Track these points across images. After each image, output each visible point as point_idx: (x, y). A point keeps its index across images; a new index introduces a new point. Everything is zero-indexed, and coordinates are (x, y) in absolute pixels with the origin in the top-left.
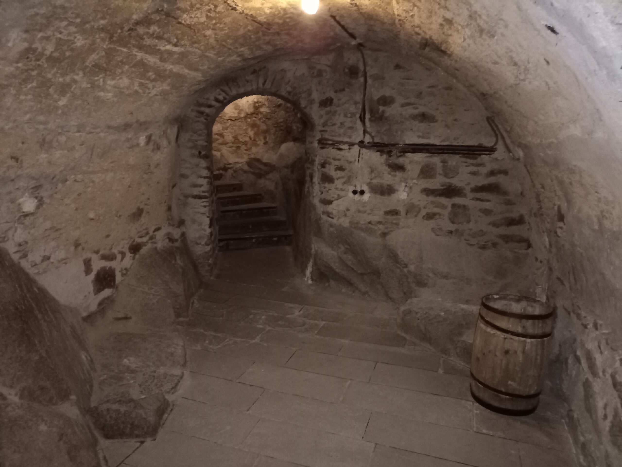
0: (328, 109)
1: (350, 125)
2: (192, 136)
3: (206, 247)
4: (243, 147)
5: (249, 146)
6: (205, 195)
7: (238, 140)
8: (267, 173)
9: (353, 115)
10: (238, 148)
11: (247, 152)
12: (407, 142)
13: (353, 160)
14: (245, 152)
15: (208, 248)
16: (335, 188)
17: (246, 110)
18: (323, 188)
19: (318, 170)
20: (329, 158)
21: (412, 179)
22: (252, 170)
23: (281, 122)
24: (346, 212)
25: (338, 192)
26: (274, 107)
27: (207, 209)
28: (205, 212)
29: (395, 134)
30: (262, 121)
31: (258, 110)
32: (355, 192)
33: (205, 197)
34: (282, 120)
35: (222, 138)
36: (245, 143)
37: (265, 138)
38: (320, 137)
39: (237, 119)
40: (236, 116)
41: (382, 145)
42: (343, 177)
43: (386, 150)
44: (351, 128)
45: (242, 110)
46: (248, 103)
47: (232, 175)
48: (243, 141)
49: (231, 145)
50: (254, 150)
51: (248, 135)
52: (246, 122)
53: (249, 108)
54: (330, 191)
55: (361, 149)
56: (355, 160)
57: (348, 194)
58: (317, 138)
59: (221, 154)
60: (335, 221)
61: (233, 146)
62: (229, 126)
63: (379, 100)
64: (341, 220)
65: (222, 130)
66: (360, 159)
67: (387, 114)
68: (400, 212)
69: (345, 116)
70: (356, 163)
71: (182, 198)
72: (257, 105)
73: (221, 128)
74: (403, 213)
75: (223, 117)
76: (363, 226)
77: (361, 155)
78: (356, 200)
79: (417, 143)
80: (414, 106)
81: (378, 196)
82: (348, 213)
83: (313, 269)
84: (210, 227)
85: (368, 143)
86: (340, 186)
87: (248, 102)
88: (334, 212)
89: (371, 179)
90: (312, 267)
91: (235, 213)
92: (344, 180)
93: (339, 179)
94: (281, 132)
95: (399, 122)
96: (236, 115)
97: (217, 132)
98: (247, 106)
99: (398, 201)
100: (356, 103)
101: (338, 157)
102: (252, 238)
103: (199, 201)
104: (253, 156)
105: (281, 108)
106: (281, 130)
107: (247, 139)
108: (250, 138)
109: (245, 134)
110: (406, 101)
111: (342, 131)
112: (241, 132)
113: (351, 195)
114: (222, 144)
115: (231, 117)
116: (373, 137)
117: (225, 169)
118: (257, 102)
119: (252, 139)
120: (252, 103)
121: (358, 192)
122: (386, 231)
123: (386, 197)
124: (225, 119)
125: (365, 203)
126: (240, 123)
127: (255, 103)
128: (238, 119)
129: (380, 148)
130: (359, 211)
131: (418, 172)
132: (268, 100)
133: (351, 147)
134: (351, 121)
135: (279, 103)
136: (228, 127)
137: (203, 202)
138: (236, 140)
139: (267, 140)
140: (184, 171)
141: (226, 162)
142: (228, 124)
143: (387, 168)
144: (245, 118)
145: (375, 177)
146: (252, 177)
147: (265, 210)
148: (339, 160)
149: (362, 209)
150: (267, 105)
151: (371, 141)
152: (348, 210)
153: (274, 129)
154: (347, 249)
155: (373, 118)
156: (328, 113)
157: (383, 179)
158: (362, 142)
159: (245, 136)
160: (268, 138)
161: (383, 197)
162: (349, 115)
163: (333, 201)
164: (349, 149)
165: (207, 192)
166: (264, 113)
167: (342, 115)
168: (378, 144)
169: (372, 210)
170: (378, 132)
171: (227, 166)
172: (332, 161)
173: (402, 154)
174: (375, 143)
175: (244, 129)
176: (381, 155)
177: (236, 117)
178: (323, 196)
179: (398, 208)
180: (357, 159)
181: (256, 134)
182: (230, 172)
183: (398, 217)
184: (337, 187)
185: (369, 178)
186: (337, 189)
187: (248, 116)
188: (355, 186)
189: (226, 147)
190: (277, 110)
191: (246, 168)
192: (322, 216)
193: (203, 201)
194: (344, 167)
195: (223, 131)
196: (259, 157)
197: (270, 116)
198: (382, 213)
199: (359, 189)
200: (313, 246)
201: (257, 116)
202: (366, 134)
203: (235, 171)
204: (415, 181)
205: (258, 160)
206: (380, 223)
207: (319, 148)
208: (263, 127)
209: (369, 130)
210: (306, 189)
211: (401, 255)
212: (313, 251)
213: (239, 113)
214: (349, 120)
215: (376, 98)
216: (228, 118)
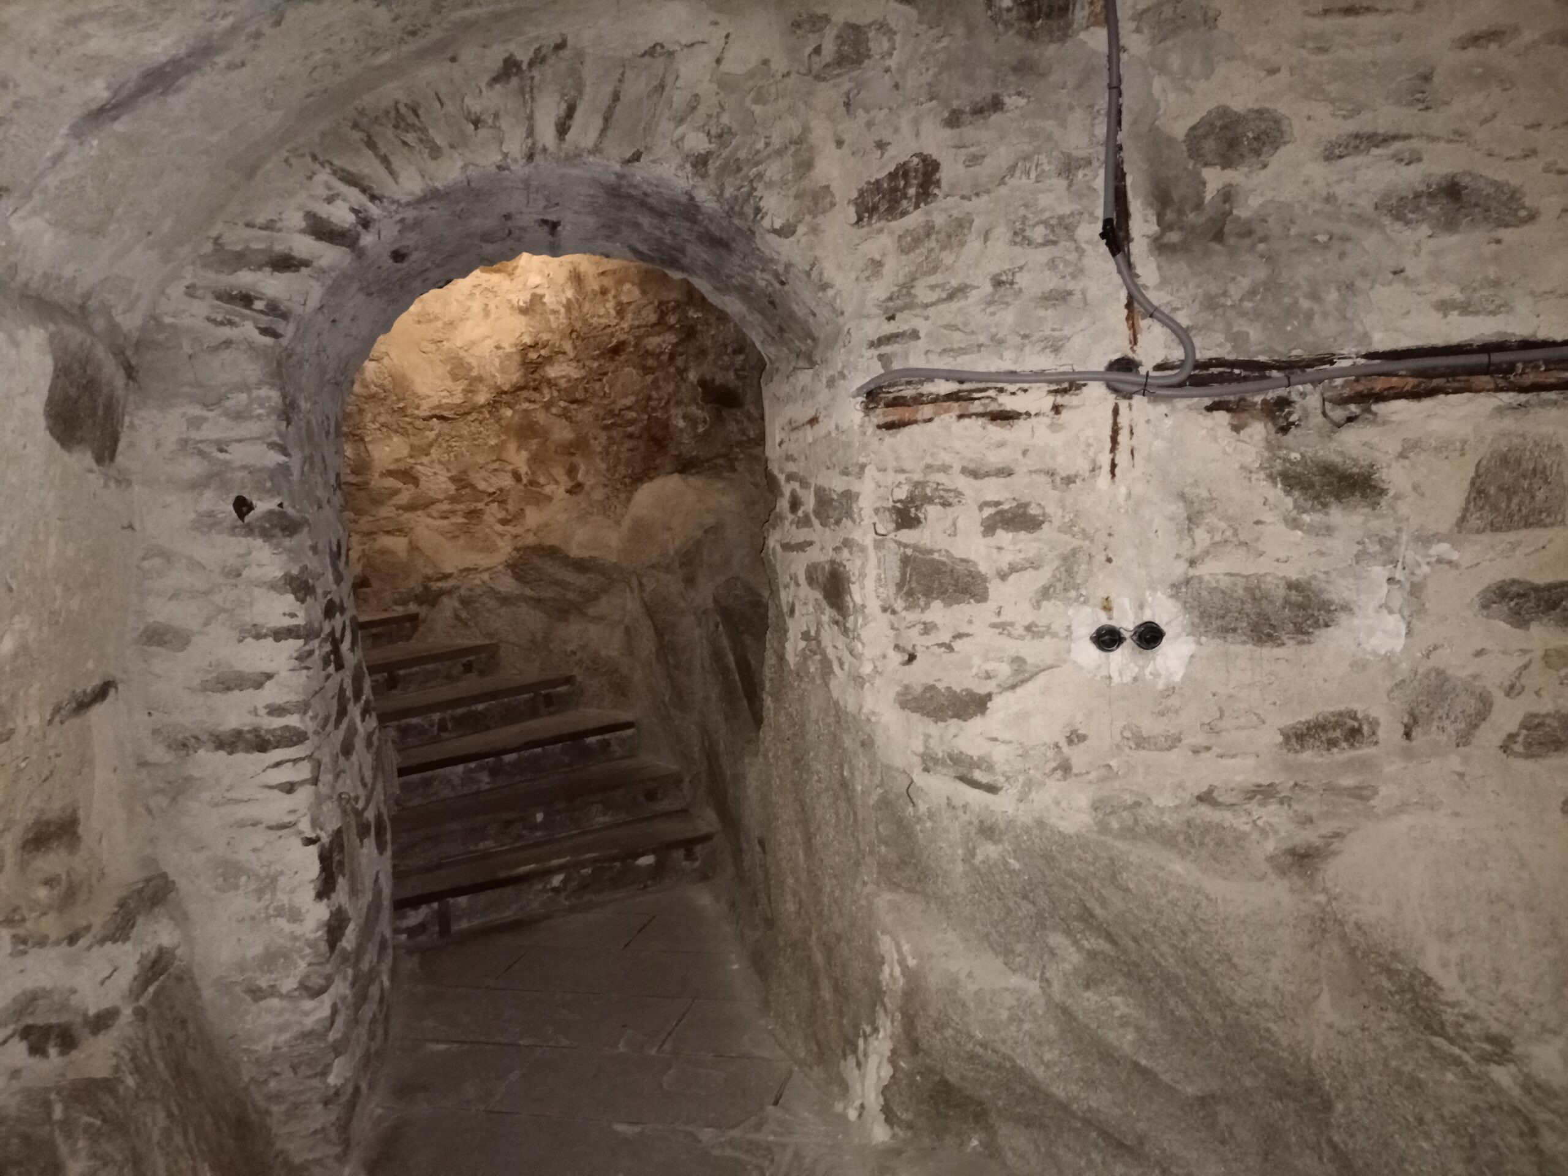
0: (915, 219)
1: (1051, 282)
2: (196, 423)
3: (308, 1004)
4: (494, 511)
5: (511, 506)
6: (286, 728)
7: (473, 487)
8: (591, 597)
9: (1063, 227)
10: (473, 515)
11: (508, 528)
12: (1382, 342)
13: (1082, 465)
14: (499, 528)
15: (317, 1011)
16: (994, 626)
17: (494, 376)
18: (914, 633)
19: (880, 542)
20: (945, 469)
21: (1425, 540)
22: (528, 592)
23: (629, 408)
24: (1066, 749)
25: (1012, 647)
26: (594, 358)
27: (304, 796)
28: (291, 818)
29: (1305, 304)
30: (554, 410)
31: (536, 376)
32: (1107, 639)
33: (294, 738)
34: (629, 401)
35: (410, 486)
36: (499, 497)
37: (572, 471)
38: (878, 370)
39: (464, 412)
40: (459, 401)
41: (1237, 371)
42: (1033, 565)
43: (1258, 399)
44: (1057, 298)
45: (480, 379)
46: (500, 352)
47: (457, 617)
48: (491, 490)
49: (446, 506)
50: (533, 517)
51: (510, 468)
52: (498, 420)
53: (503, 370)
54: (958, 645)
55: (1123, 404)
56: (1095, 469)
57: (1069, 651)
58: (860, 380)
59: (410, 542)
60: (1004, 805)
61: (453, 512)
62: (436, 440)
63: (1195, 136)
64: (1042, 799)
65: (411, 457)
66: (1122, 458)
67: (1246, 209)
68: (1374, 724)
69: (1020, 237)
70: (1103, 480)
71: (158, 753)
72: (533, 355)
73: (406, 451)
74: (1389, 732)
75: (409, 411)
76: (1171, 821)
77: (1123, 437)
78: (1116, 679)
79: (1438, 341)
80: (1396, 146)
81: (1242, 650)
82: (1078, 756)
83: (895, 1071)
84: (325, 889)
85: (1159, 367)
86: (1020, 613)
87: (498, 347)
88: (999, 754)
89: (1192, 563)
90: (893, 1058)
91: (473, 765)
92: (1044, 576)
93: (1013, 577)
94: (629, 444)
95: (1322, 238)
96: (458, 399)
97: (392, 467)
98: (497, 362)
99: (1359, 666)
100: (1069, 167)
101: (996, 459)
102: (549, 872)
103: (249, 761)
104: (531, 540)
105: (623, 358)
106: (631, 436)
107: (507, 481)
108: (517, 477)
109: (496, 465)
110: (1351, 126)
111: (1008, 317)
112: (481, 460)
113: (1088, 654)
114: (411, 507)
115: (439, 406)
116: (1183, 335)
117: (429, 597)
118: (534, 346)
119: (525, 480)
120: (514, 350)
121: (1126, 635)
122: (1309, 836)
123: (1289, 650)
124: (417, 418)
125: (1171, 690)
126: (476, 424)
127: (525, 349)
128: (468, 413)
129: (1229, 392)
130: (1141, 742)
131: (1455, 497)
132: (574, 335)
133: (1060, 399)
134: (1052, 264)
135: (614, 341)
136: (431, 445)
137: (277, 765)
138: (464, 487)
139: (580, 477)
140: (162, 612)
141: (429, 571)
142: (431, 435)
143: (1276, 493)
144: (494, 405)
145: (1216, 547)
146: (533, 620)
147: (592, 740)
148: (1006, 472)
149: (1150, 726)
150: (572, 354)
151: (1177, 354)
152: (1075, 738)
153: (603, 437)
154: (1092, 955)
155: (1174, 237)
156: (910, 243)
157: (1261, 554)
158: (1125, 365)
159: (495, 470)
160: (582, 468)
161: (1267, 651)
162: (1039, 233)
163: (989, 696)
164: (1057, 409)
165: (303, 707)
166: (563, 383)
167: (1001, 233)
168: (1215, 370)
169: (1211, 729)
170: (1211, 304)
171: (435, 586)
172: (963, 483)
173: (1354, 408)
174: (1198, 365)
175: (492, 447)
176: (1236, 428)
177: (459, 406)
178: (919, 675)
179: (1359, 707)
180: (1105, 459)
181: (535, 460)
182: (449, 604)
183: (1365, 751)
184: (1002, 619)
185: (1178, 556)
186: (1003, 627)
187: (501, 397)
188: (1107, 608)
189: (429, 516)
190: (610, 367)
191: (507, 584)
192: (921, 779)
193: (278, 759)
194: (1033, 510)
195: (412, 461)
196: (552, 540)
197: (586, 390)
198: (1269, 737)
199: (1127, 622)
200: (886, 944)
201: (535, 395)
202: (1143, 323)
203: (465, 602)
204: (1442, 548)
205: (552, 552)
206: (1263, 793)
207: (870, 430)
208: (563, 433)
209: (1156, 297)
210: (794, 647)
211: (1449, 982)
212: (891, 975)
213: (469, 391)
214: (1042, 255)
215: (1179, 130)
216: (428, 414)
